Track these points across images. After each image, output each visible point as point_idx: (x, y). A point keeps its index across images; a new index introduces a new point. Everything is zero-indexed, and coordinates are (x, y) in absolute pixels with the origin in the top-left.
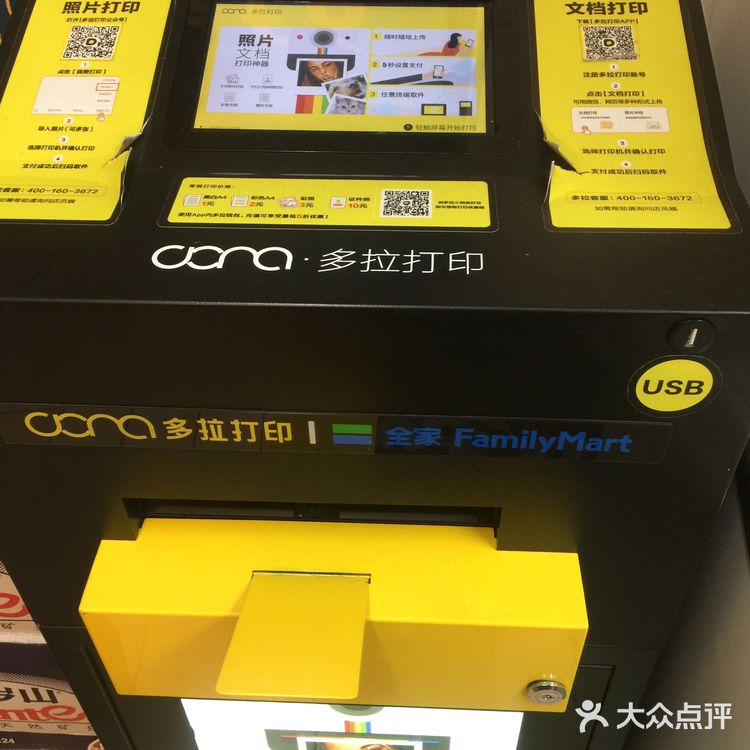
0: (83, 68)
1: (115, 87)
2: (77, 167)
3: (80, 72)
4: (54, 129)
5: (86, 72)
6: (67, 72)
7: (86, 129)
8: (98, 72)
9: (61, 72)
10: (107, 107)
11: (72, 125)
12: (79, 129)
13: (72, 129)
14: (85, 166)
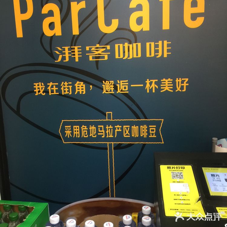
0: (178, 181)
1: (188, 186)
2: (188, 204)
3: (178, 182)
4: (178, 195)
5: (179, 182)
6: (175, 182)
7: (185, 195)
8: (182, 182)
9: (173, 182)
10: (188, 190)
11: (182, 194)
12: (184, 195)
13: (182, 195)
14: (190, 204)
